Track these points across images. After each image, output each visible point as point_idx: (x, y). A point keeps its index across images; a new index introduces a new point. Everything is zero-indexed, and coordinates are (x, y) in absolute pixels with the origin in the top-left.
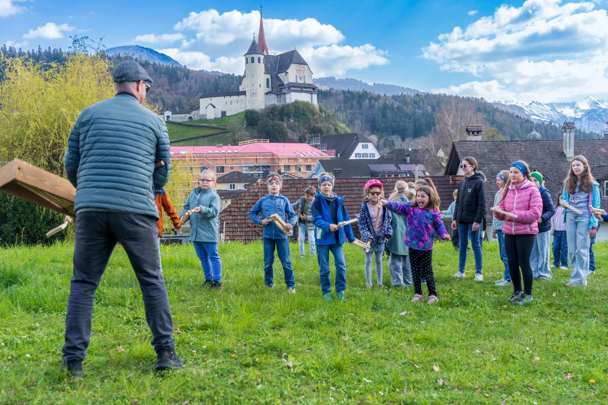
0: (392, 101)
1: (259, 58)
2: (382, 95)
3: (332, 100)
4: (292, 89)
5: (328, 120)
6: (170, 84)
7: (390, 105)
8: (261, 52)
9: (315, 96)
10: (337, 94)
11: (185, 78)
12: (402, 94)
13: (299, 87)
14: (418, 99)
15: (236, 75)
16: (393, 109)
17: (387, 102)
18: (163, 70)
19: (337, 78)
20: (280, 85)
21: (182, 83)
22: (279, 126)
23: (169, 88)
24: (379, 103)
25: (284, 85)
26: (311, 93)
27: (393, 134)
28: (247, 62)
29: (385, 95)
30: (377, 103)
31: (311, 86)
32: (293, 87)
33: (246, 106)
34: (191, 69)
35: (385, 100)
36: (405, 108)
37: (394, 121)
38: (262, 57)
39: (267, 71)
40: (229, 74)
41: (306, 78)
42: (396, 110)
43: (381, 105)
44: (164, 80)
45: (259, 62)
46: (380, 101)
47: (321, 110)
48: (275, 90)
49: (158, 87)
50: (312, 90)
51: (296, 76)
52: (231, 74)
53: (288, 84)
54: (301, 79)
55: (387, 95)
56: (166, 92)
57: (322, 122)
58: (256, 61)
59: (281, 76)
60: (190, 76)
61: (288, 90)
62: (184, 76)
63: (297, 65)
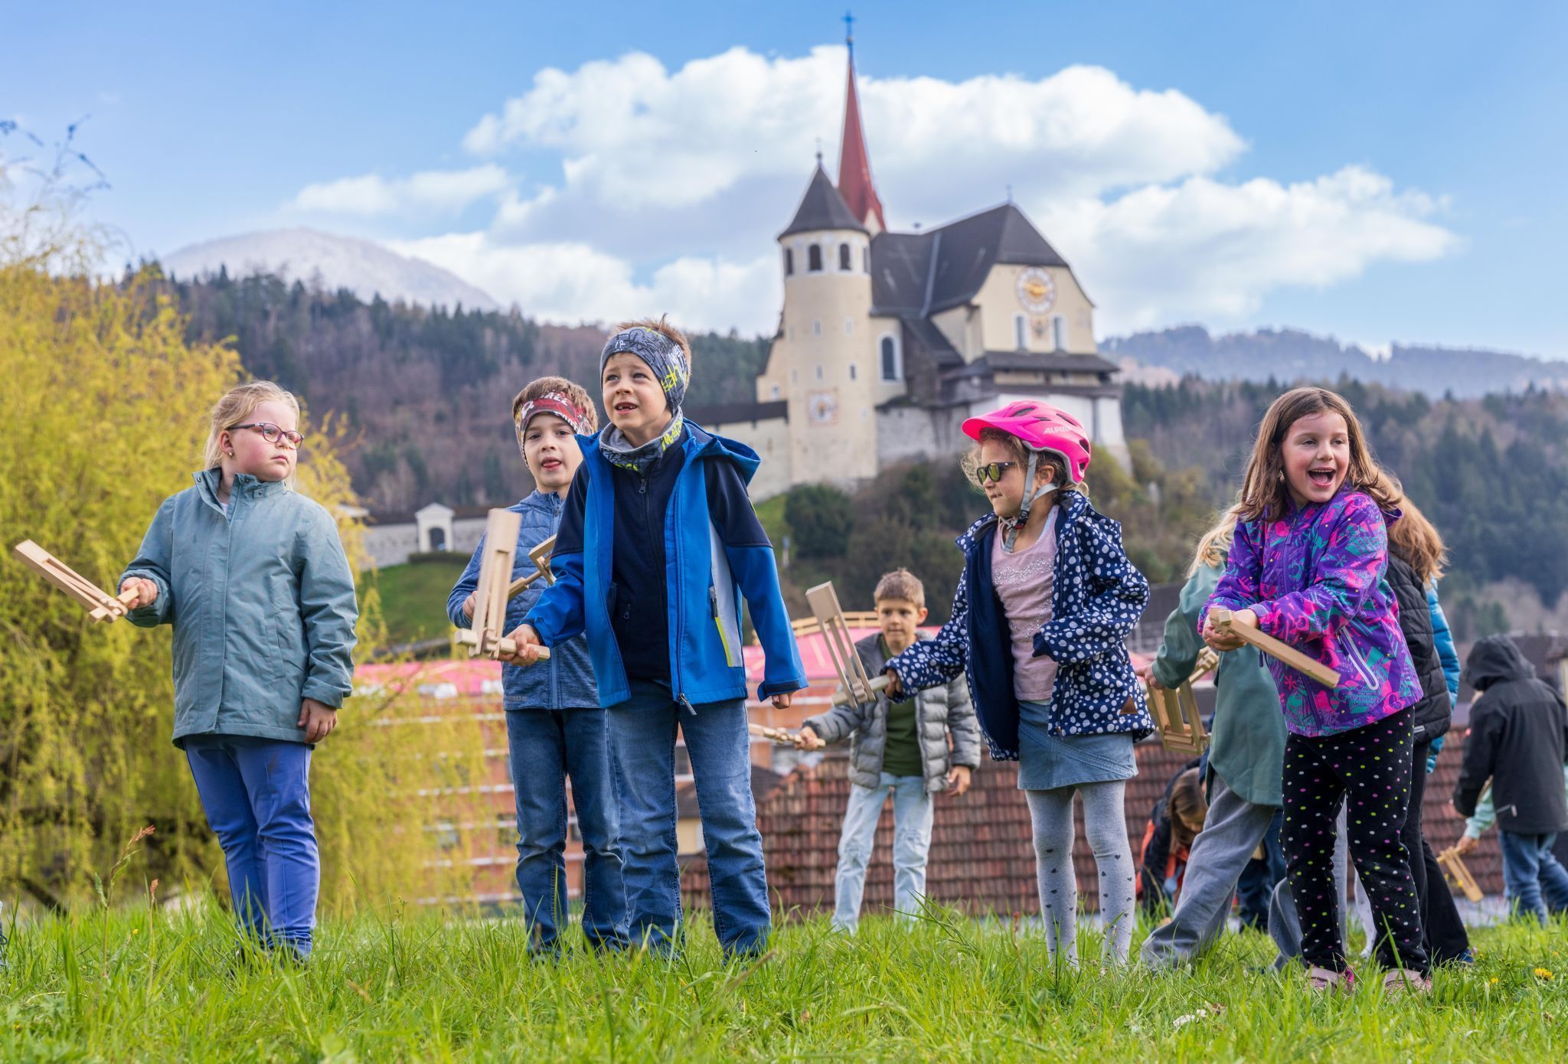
0: (1484, 420)
1: (845, 251)
2: (1434, 394)
3: (1196, 429)
4: (1001, 379)
5: (1175, 518)
6: (448, 386)
7: (1475, 439)
8: (854, 221)
9: (1110, 411)
10: (1216, 399)
11: (515, 361)
12: (1531, 388)
13: (1034, 371)
15: (748, 334)
16: (1492, 457)
17: (1462, 428)
18: (416, 329)
19: (1215, 332)
20: (945, 367)
21: (501, 383)
22: (943, 553)
23: (444, 406)
24: (1420, 436)
25: (960, 363)
26: (1091, 395)
27: (1498, 577)
28: (789, 269)
29: (1448, 396)
30: (1410, 437)
31: (1090, 365)
32: (1007, 370)
33: (789, 471)
34: (541, 319)
35: (1451, 419)
36: (1549, 450)
37: (1499, 516)
38: (858, 243)
39: (883, 305)
40: (713, 336)
41: (1064, 327)
42: (1503, 461)
43: (1431, 442)
44: (423, 371)
45: (845, 263)
46: (1426, 424)
47: (1140, 474)
48: (920, 391)
49: (397, 403)
50: (1094, 382)
51: (1019, 320)
52: (723, 332)
53: (981, 361)
54: (1039, 332)
55: (1459, 394)
56: (431, 428)
57: (1146, 526)
58: (831, 259)
59: (949, 323)
60: (539, 348)
61: (983, 388)
62: (510, 351)
63: (1019, 269)
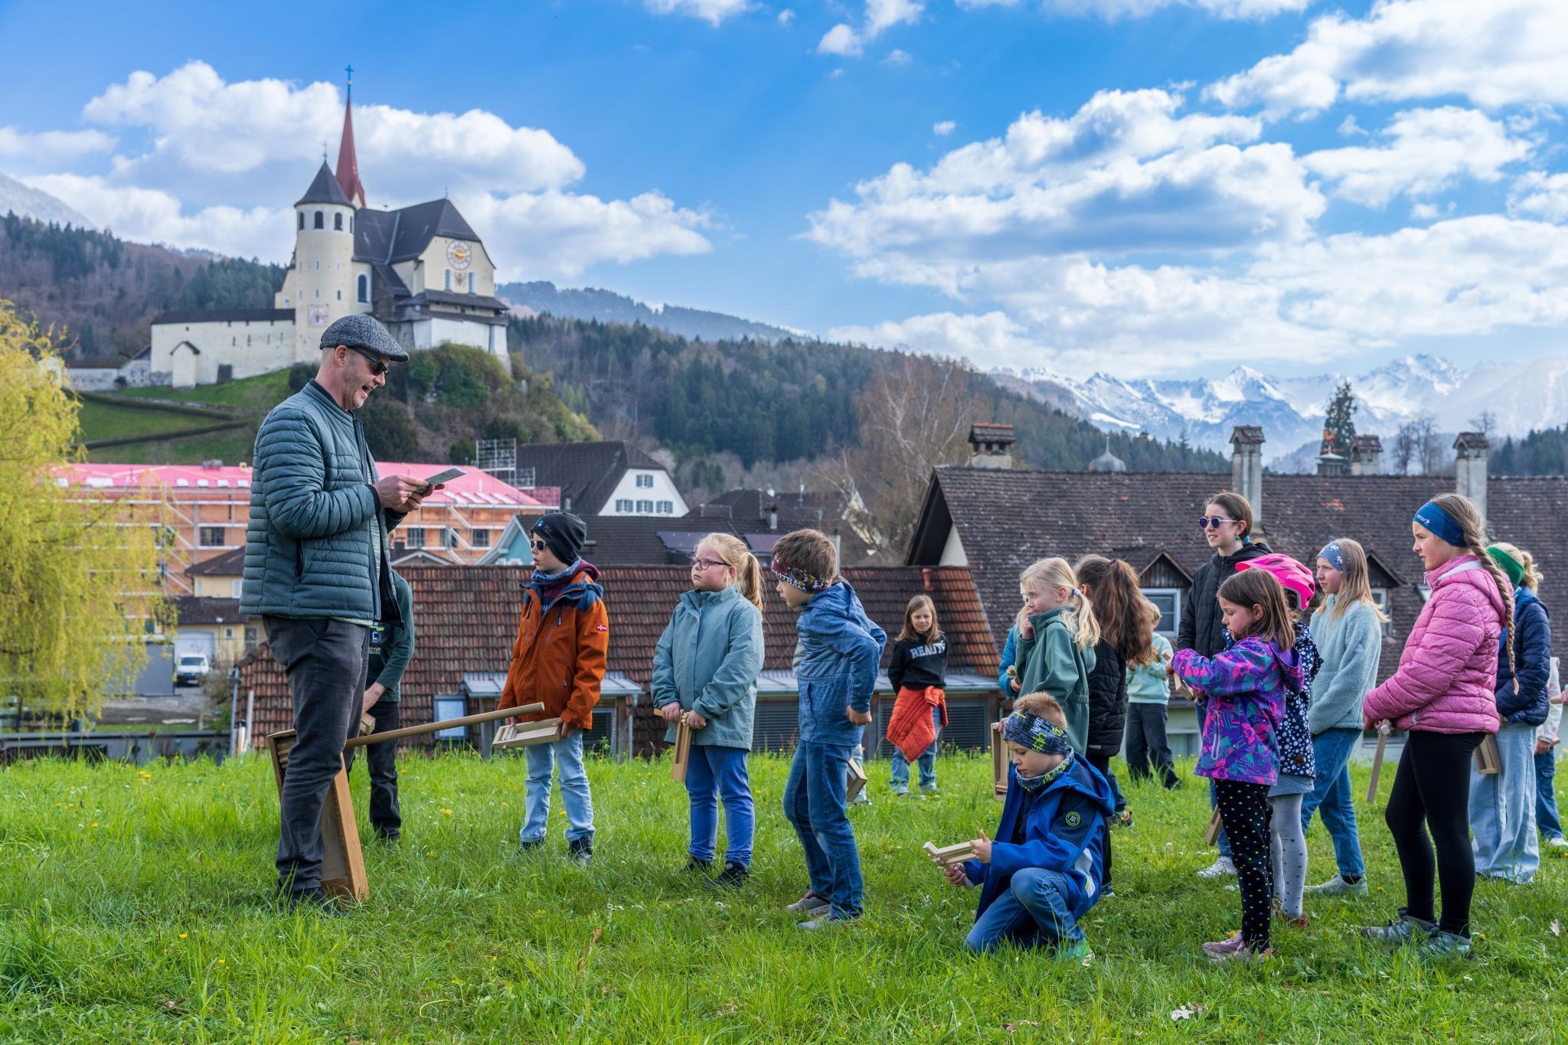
0: (718, 356)
1: (338, 218)
2: (689, 338)
3: (547, 347)
4: (433, 308)
5: (536, 402)
6: (58, 277)
7: (712, 367)
8: (345, 199)
9: (500, 333)
10: (560, 329)
11: (106, 264)
12: (745, 338)
13: (455, 305)
14: (789, 353)
15: (265, 262)
16: (721, 379)
17: (704, 359)
18: (37, 237)
19: (559, 287)
20: (398, 297)
21: (96, 279)
22: (391, 414)
23: (54, 290)
24: (680, 362)
25: (408, 296)
26: (490, 323)
27: (719, 450)
28: (301, 226)
29: (697, 339)
30: (674, 362)
31: (491, 304)
32: (438, 303)
33: (294, 354)
34: (124, 239)
35: (699, 353)
36: (754, 376)
37: (722, 414)
38: (347, 214)
39: (361, 254)
40: (241, 260)
41: (475, 279)
42: (727, 381)
43: (686, 366)
44: (41, 265)
45: (338, 225)
46: (684, 355)
47: (516, 374)
48: (382, 311)
49: (22, 285)
50: (492, 315)
51: (448, 272)
52: (249, 259)
53: (422, 295)
54: (459, 281)
55: (703, 339)
56: (45, 304)
57: (519, 406)
58: (329, 222)
59: (403, 270)
60: (123, 257)
61: (422, 313)
62: (103, 258)
63: (449, 240)
